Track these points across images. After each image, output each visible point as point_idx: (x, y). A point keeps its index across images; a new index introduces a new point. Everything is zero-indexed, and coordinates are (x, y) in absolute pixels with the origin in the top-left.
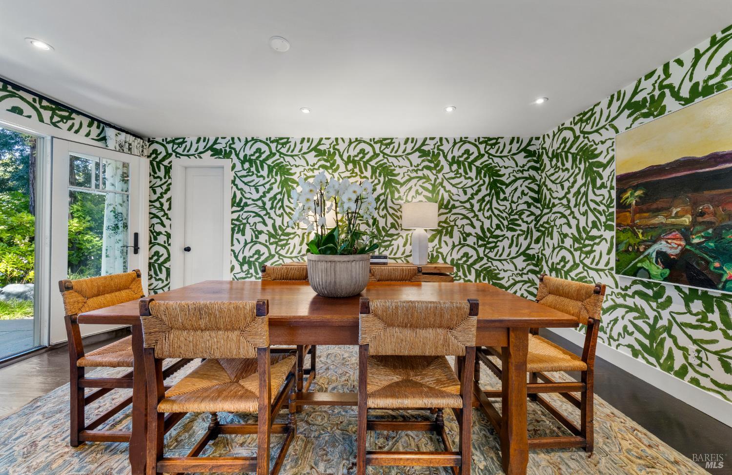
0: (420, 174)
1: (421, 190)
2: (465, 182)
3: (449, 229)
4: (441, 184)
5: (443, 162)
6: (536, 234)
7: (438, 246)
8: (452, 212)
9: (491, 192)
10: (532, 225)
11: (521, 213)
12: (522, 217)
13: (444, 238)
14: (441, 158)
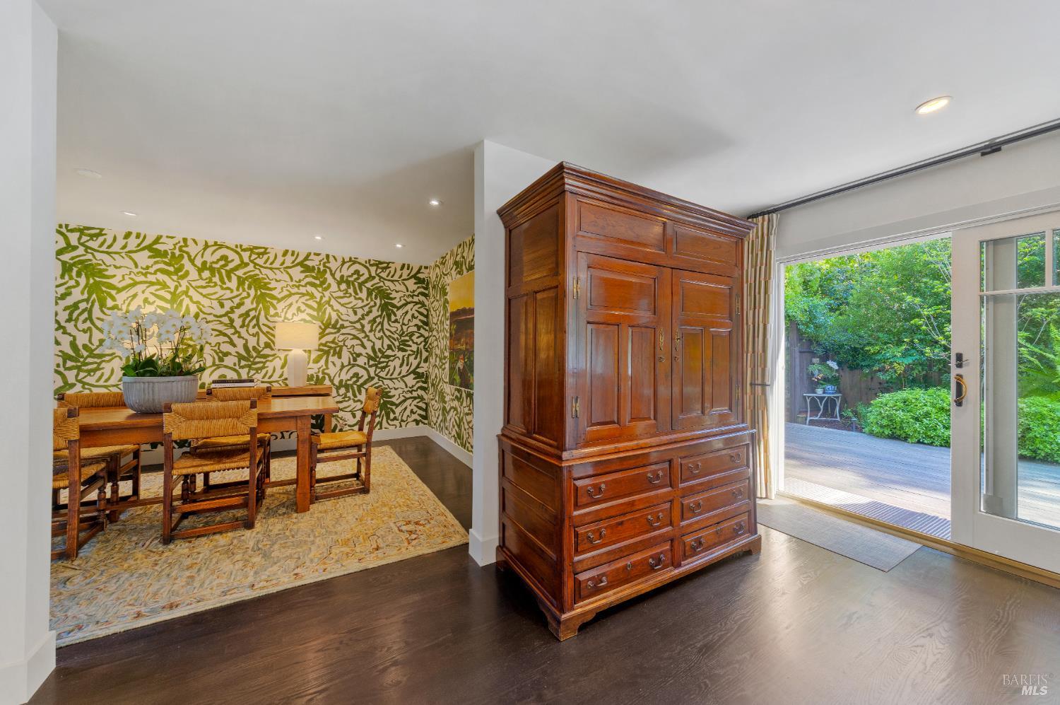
0: (303, 290)
1: (303, 308)
2: (355, 302)
3: (338, 349)
4: (328, 302)
5: (330, 279)
6: (425, 354)
7: (324, 367)
8: (341, 332)
9: (382, 314)
10: (421, 346)
11: (412, 334)
12: (413, 338)
13: (331, 359)
14: (328, 275)
